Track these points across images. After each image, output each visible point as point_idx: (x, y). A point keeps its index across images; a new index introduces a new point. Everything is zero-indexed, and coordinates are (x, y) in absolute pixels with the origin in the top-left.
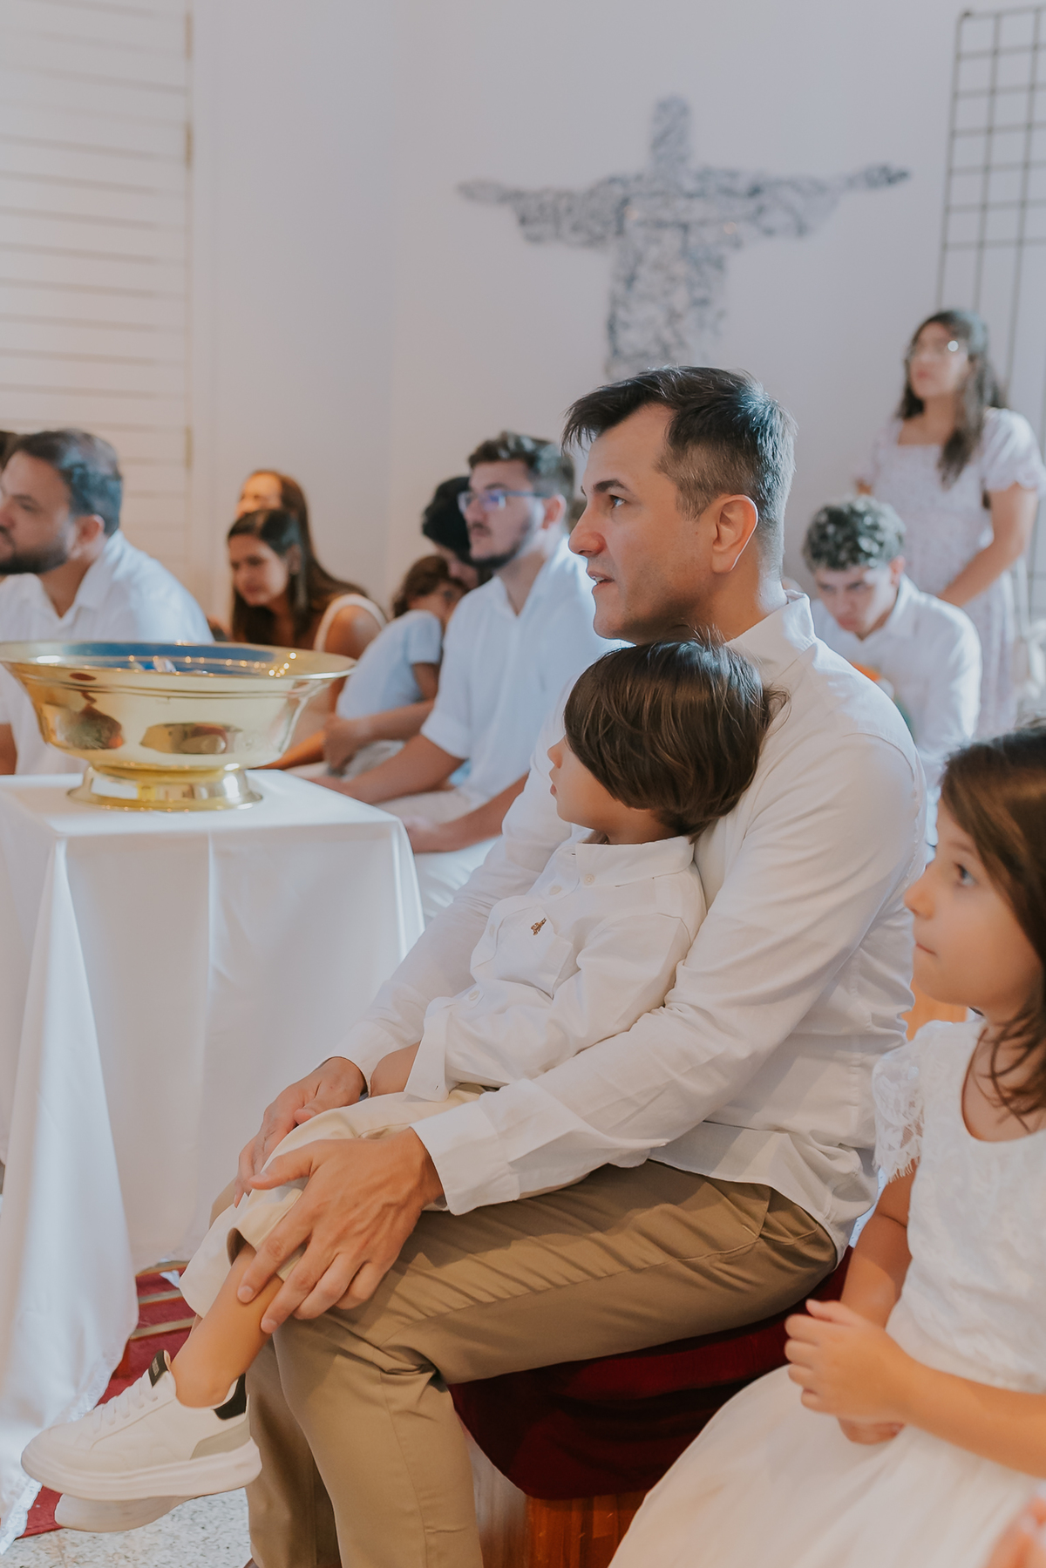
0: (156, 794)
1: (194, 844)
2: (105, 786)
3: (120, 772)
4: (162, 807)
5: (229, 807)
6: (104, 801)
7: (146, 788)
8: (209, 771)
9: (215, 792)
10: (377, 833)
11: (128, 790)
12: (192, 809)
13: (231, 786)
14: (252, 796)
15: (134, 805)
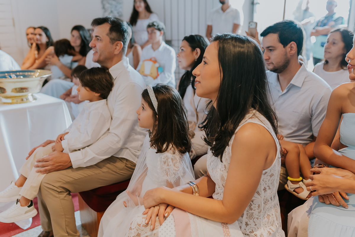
0: (15, 101)
1: (24, 110)
2: (4, 100)
3: (7, 97)
4: (17, 103)
5: (30, 102)
6: (5, 103)
7: (13, 100)
8: (25, 96)
9: (27, 99)
10: (60, 104)
11: (9, 101)
12: (23, 103)
13: (30, 98)
14: (35, 99)
15: (11, 104)
